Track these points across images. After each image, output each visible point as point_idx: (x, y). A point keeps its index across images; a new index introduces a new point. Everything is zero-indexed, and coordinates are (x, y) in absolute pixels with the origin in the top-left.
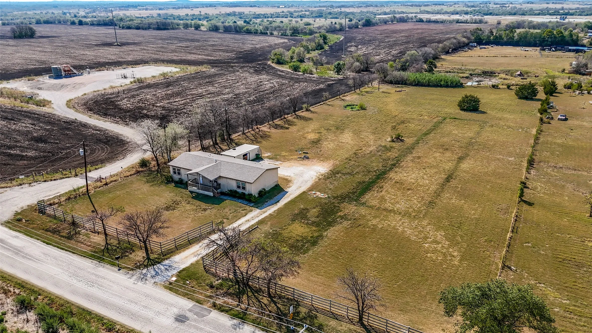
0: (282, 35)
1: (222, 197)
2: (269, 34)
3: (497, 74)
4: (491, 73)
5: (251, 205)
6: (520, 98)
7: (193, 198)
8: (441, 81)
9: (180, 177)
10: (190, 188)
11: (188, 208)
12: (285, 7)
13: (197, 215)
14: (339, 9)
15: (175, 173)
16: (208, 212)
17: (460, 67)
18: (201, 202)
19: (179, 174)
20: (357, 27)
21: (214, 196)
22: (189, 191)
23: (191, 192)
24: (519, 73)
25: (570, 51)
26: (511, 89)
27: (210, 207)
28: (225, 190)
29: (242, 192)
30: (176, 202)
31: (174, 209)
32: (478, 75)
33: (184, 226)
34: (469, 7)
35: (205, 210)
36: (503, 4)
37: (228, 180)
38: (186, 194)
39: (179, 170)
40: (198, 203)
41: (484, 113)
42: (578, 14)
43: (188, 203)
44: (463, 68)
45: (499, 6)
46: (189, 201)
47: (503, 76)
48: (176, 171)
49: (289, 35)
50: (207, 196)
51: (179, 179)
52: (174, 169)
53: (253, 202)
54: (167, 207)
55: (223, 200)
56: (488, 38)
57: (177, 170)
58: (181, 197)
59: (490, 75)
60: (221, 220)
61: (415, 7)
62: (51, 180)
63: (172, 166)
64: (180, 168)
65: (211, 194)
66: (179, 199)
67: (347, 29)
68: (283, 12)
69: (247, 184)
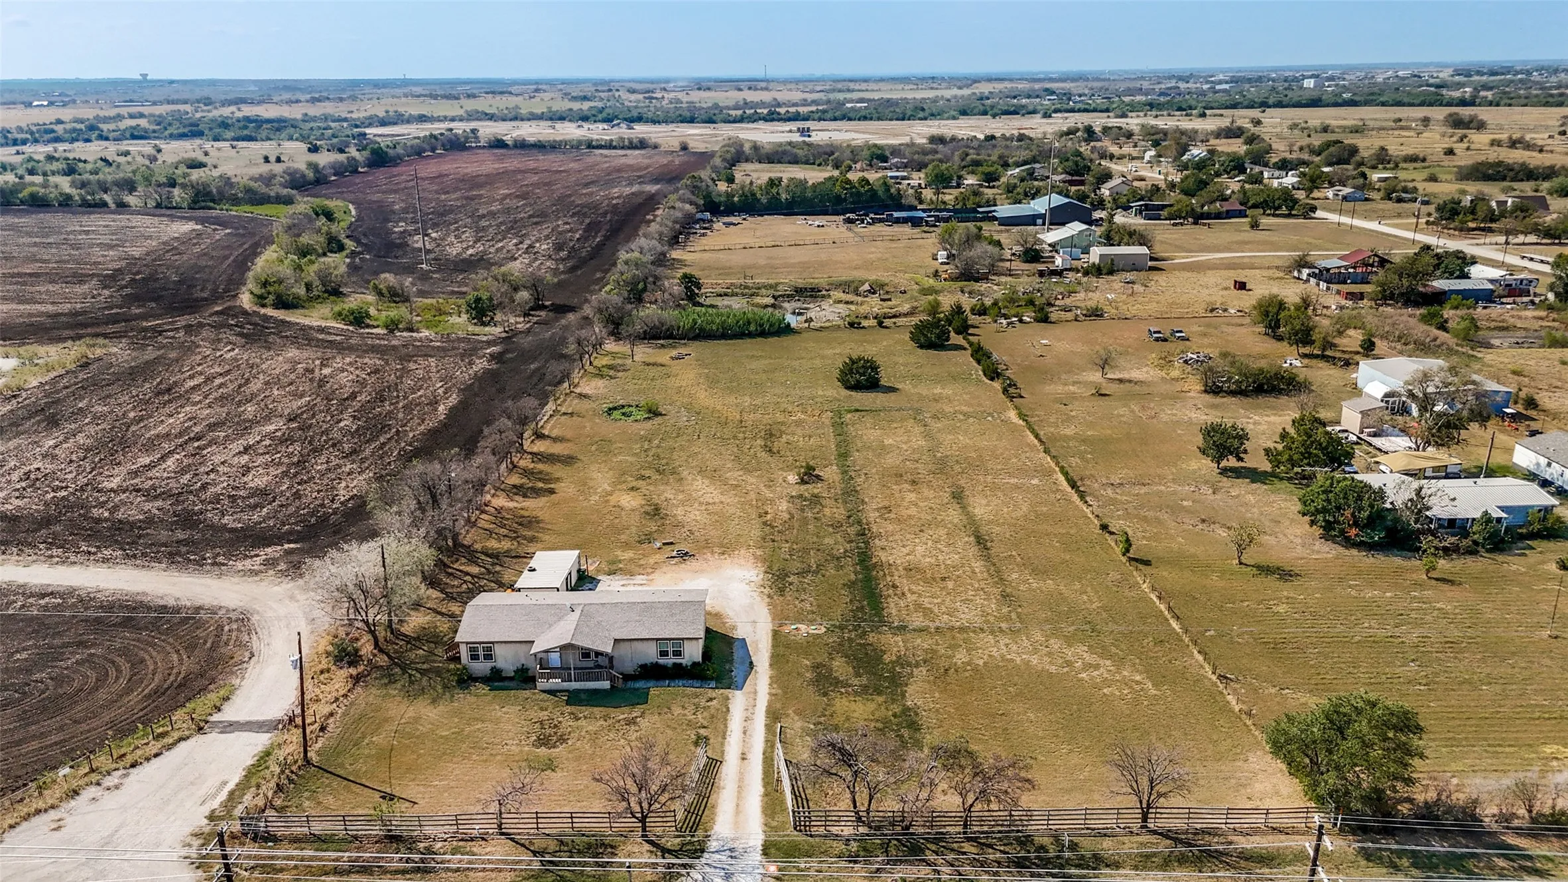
0: (159, 206)
1: (631, 684)
2: (113, 206)
3: (824, 292)
4: (812, 290)
5: (712, 686)
6: (921, 347)
7: (569, 703)
8: (749, 323)
9: (492, 665)
10: (544, 684)
12: (51, 104)
14: (233, 108)
15: (475, 657)
16: (644, 723)
17: (742, 281)
19: (489, 657)
20: (355, 171)
21: (612, 686)
22: (546, 691)
23: (553, 692)
24: (866, 287)
25: (898, 221)
26: (886, 327)
27: (636, 714)
28: (629, 668)
29: (675, 664)
32: (788, 296)
34: (574, 99)
35: (632, 722)
36: (648, 92)
37: (636, 643)
38: (543, 701)
39: (488, 649)
41: (892, 390)
42: (816, 116)
44: (749, 282)
45: (641, 97)
46: (571, 713)
47: (838, 294)
48: (481, 652)
49: (185, 205)
50: (596, 692)
51: (492, 669)
52: (473, 650)
53: (712, 679)
57: (485, 651)
59: (811, 296)
61: (444, 101)
62: (148, 759)
63: (467, 643)
64: (492, 643)
65: (606, 685)
67: (333, 178)
68: (59, 122)
69: (686, 643)
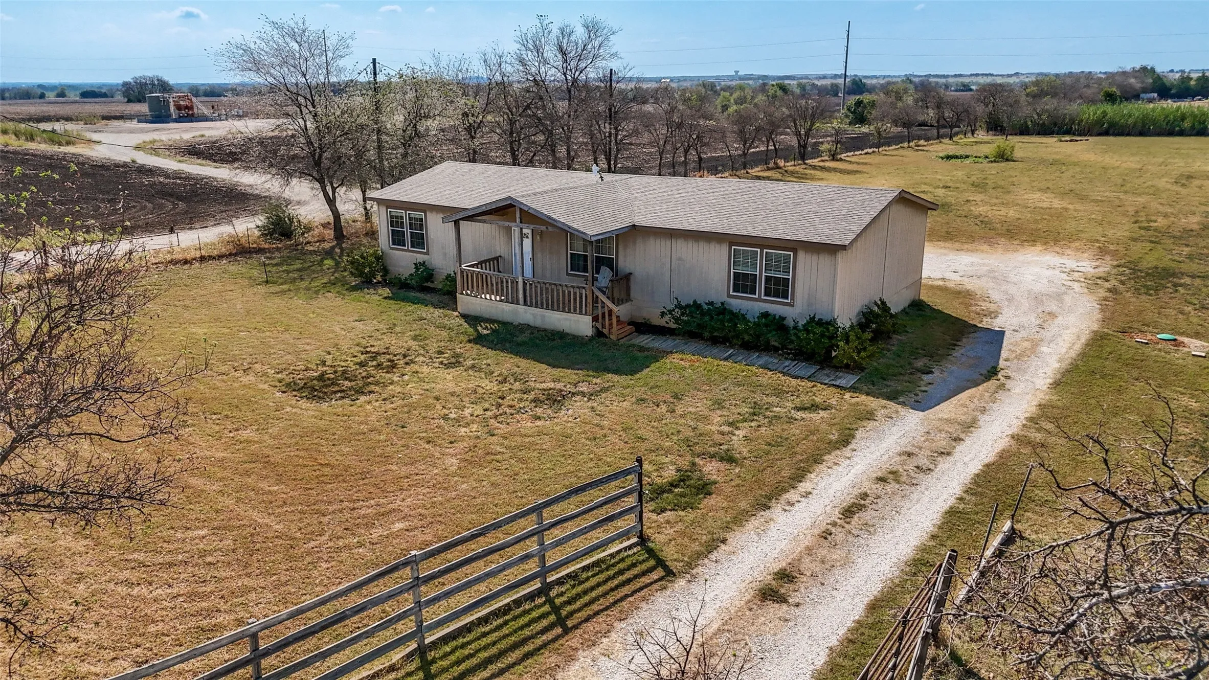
1: (644, 340)
5: (841, 382)
7: (479, 340)
9: (421, 258)
10: (469, 302)
11: (451, 386)
13: (503, 429)
15: (398, 239)
16: (578, 408)
18: (524, 363)
19: (419, 241)
21: (599, 334)
22: (464, 316)
23: (472, 319)
27: (583, 387)
28: (659, 305)
30: (382, 359)
31: (360, 392)
33: (405, 502)
35: (556, 399)
38: (442, 327)
39: (419, 224)
40: (508, 363)
43: (449, 366)
46: (456, 356)
48: (408, 232)
50: (559, 335)
51: (417, 266)
52: (395, 222)
54: (321, 378)
55: (656, 356)
56: (1183, 83)
57: (412, 223)
58: (415, 338)
60: (684, 463)
63: (387, 205)
64: (427, 209)
65: (582, 325)
66: (398, 344)
69: (804, 261)
